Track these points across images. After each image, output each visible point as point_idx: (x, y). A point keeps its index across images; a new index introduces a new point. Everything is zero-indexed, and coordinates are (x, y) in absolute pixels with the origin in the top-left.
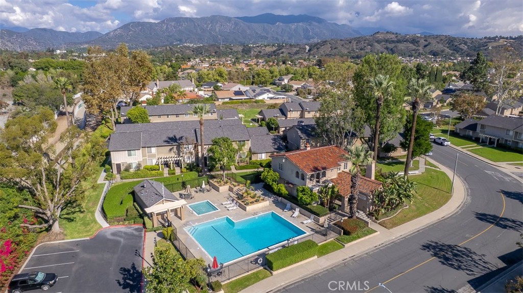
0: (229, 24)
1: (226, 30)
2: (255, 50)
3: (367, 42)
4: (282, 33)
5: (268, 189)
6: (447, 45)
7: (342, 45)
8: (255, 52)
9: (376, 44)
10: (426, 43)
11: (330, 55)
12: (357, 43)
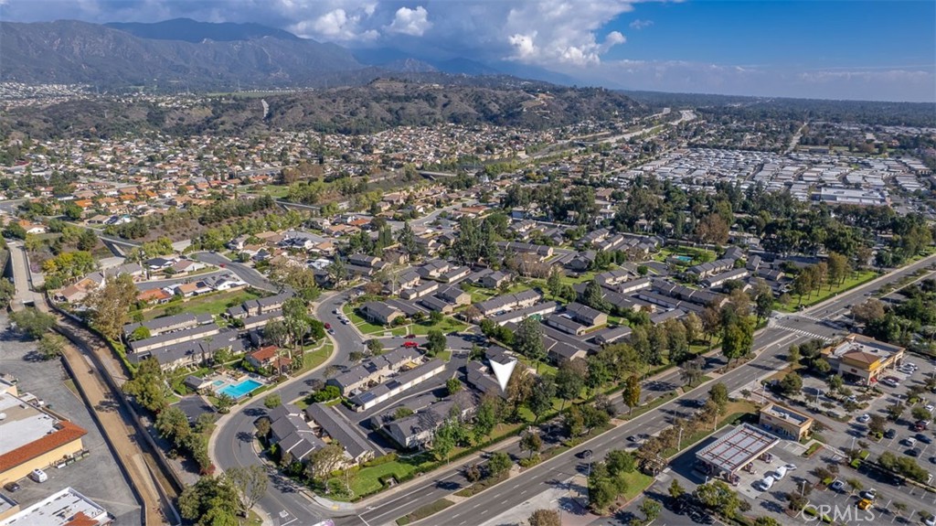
0: (101, 40)
1: (96, 52)
2: (172, 115)
3: (360, 99)
4: (214, 59)
5: (246, 370)
6: (474, 104)
7: (322, 108)
8: (172, 119)
9: (373, 104)
10: (446, 100)
11: (304, 125)
12: (345, 101)
